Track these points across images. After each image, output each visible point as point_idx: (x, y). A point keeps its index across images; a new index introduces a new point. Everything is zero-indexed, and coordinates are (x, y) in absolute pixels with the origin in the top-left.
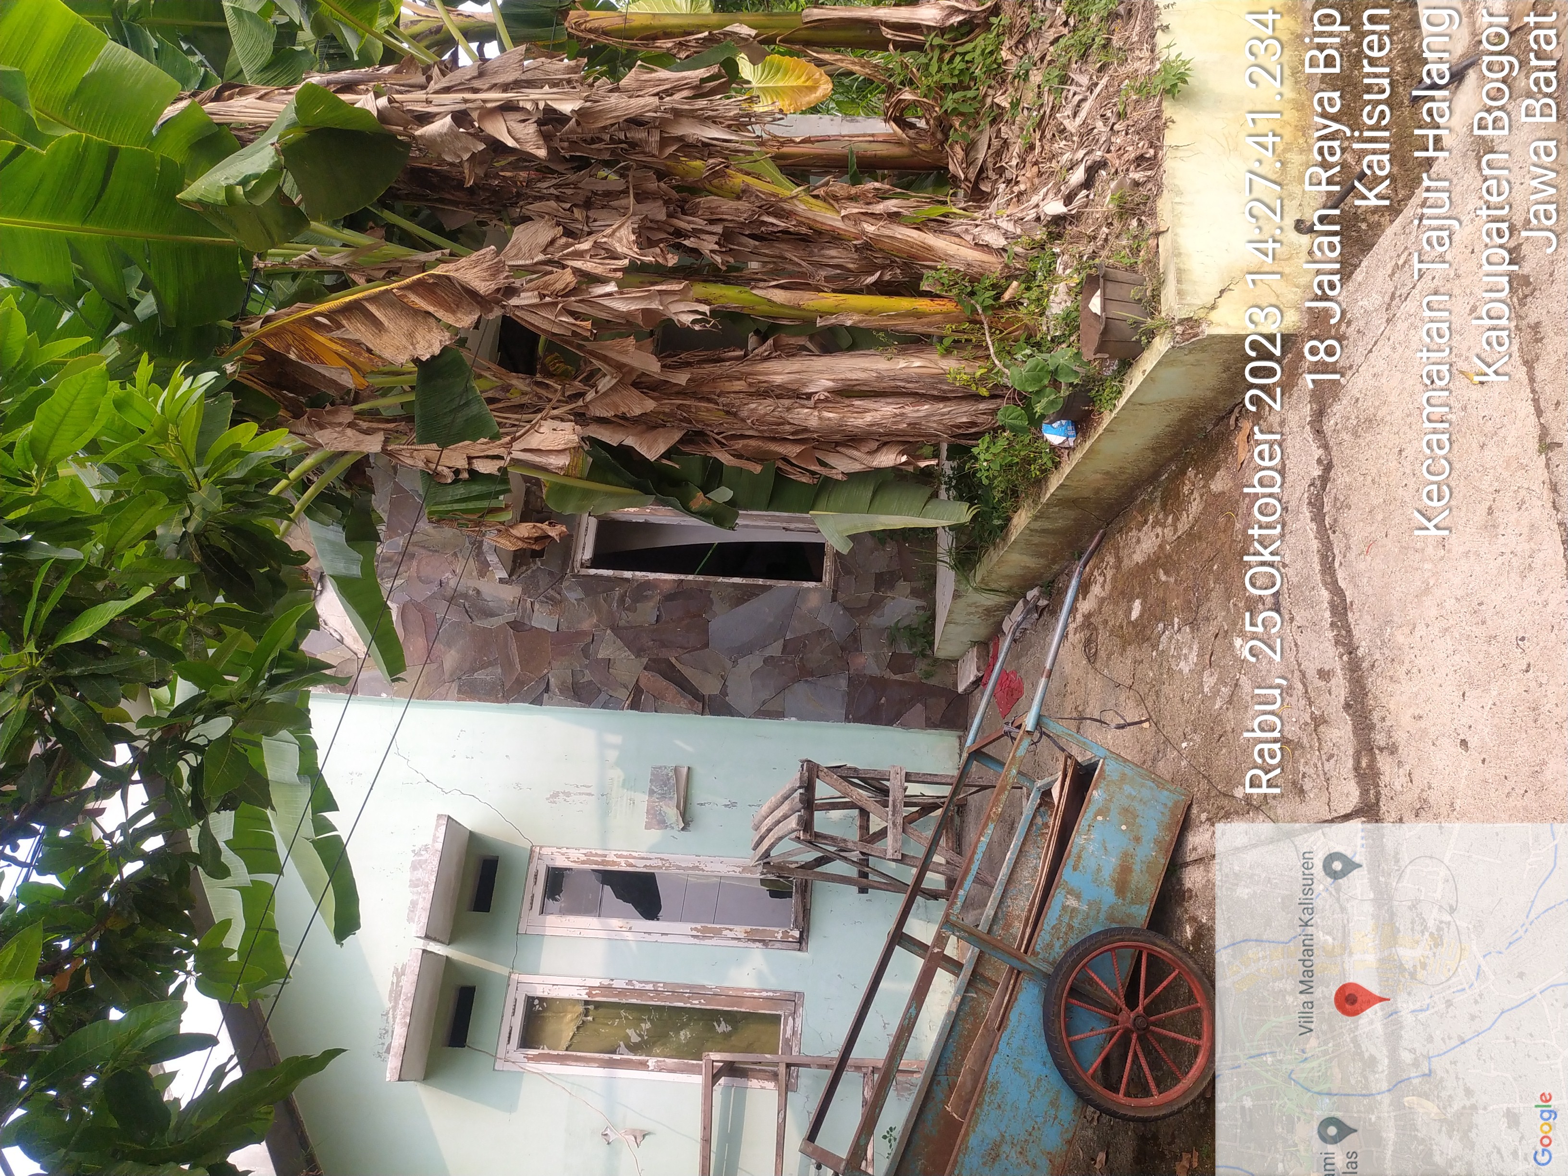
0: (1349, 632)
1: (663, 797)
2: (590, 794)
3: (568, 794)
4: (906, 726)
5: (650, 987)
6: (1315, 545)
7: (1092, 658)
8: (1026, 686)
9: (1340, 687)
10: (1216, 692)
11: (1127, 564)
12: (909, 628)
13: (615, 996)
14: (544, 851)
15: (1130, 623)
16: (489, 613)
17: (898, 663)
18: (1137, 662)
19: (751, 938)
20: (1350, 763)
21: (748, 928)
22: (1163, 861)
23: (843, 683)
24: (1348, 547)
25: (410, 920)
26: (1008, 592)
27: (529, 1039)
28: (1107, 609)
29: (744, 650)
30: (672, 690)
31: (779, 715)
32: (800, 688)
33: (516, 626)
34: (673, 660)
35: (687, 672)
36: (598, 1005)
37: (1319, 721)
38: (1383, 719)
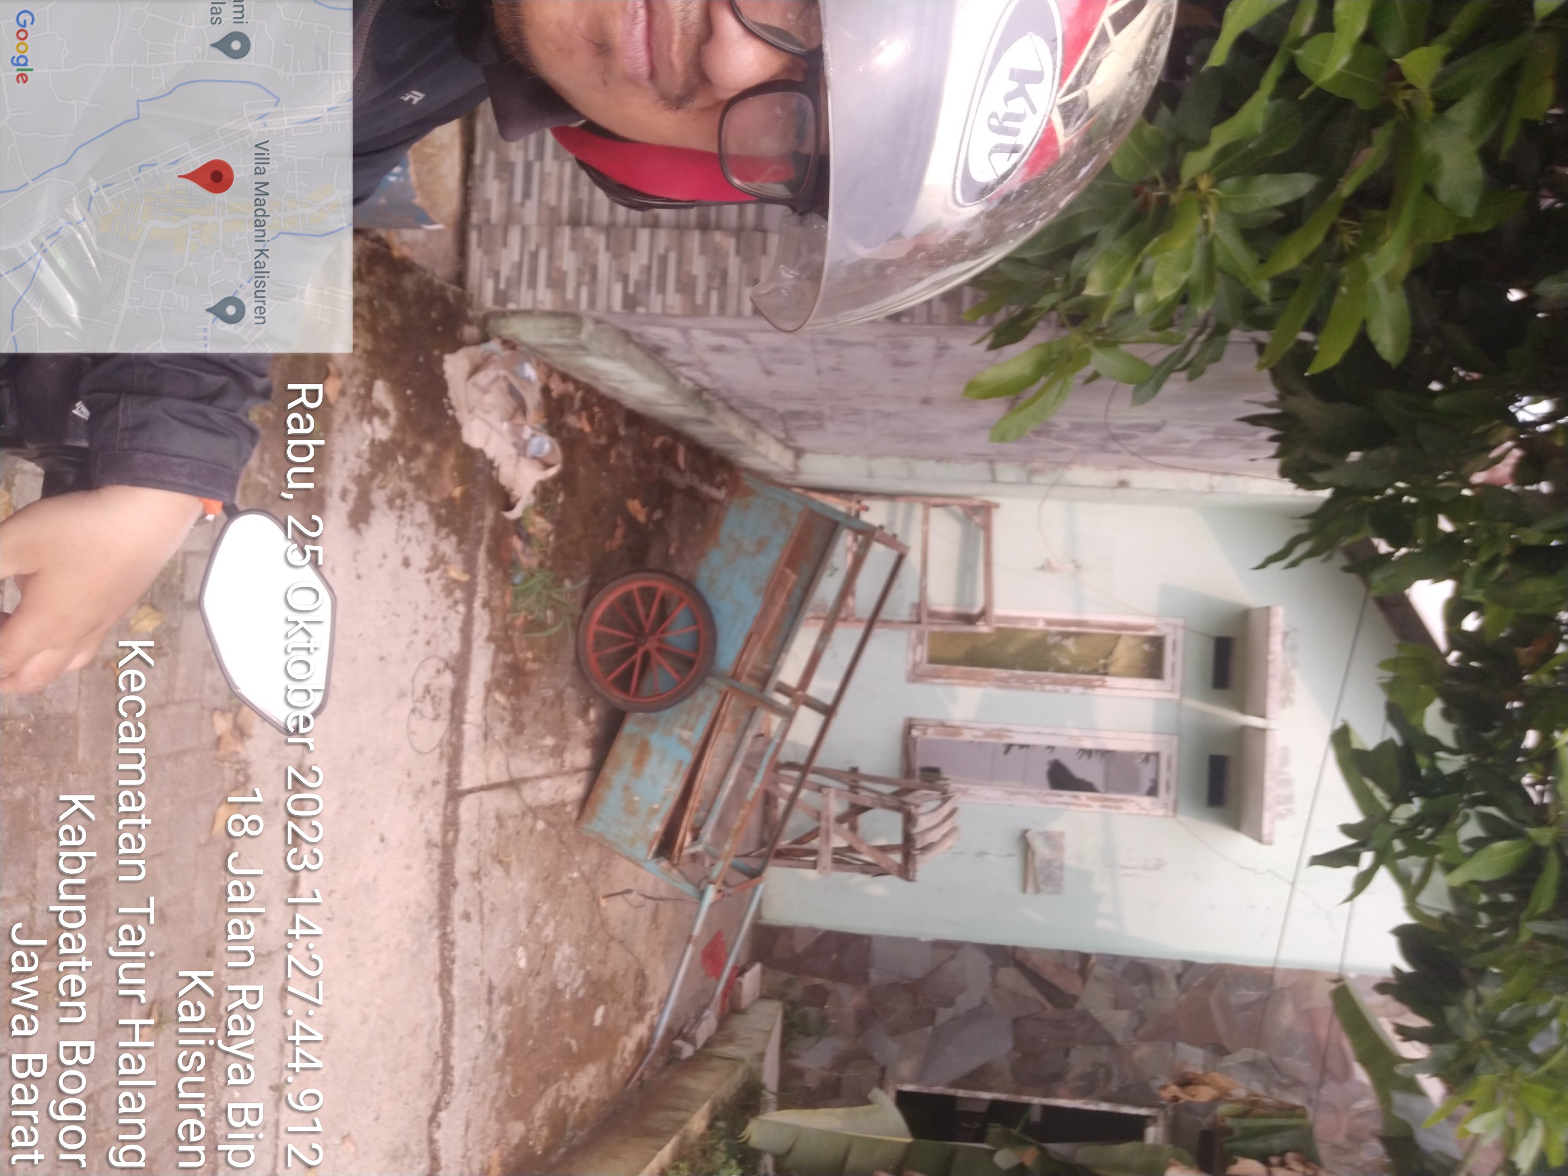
0: (442, 955)
1: (1049, 863)
2: (1124, 867)
3: (1146, 868)
4: (812, 930)
5: (1048, 687)
6: (455, 1041)
7: (641, 975)
8: (699, 959)
9: (458, 904)
10: (545, 919)
11: (602, 1065)
12: (807, 1034)
13: (1080, 680)
14: (1161, 812)
15: (605, 1003)
16: (1253, 1065)
17: (818, 996)
18: (603, 962)
19: (955, 730)
20: (462, 836)
21: (959, 738)
22: (607, 770)
23: (874, 976)
24: (430, 1034)
25: (1285, 749)
26: (710, 1057)
27: (1157, 643)
28: (623, 1023)
29: (975, 1015)
30: (1048, 972)
31: (939, 945)
32: (917, 972)
33: (1220, 1050)
34: (1049, 1007)
35: (1031, 992)
36: (1094, 672)
37: (476, 876)
38: (431, 871)
